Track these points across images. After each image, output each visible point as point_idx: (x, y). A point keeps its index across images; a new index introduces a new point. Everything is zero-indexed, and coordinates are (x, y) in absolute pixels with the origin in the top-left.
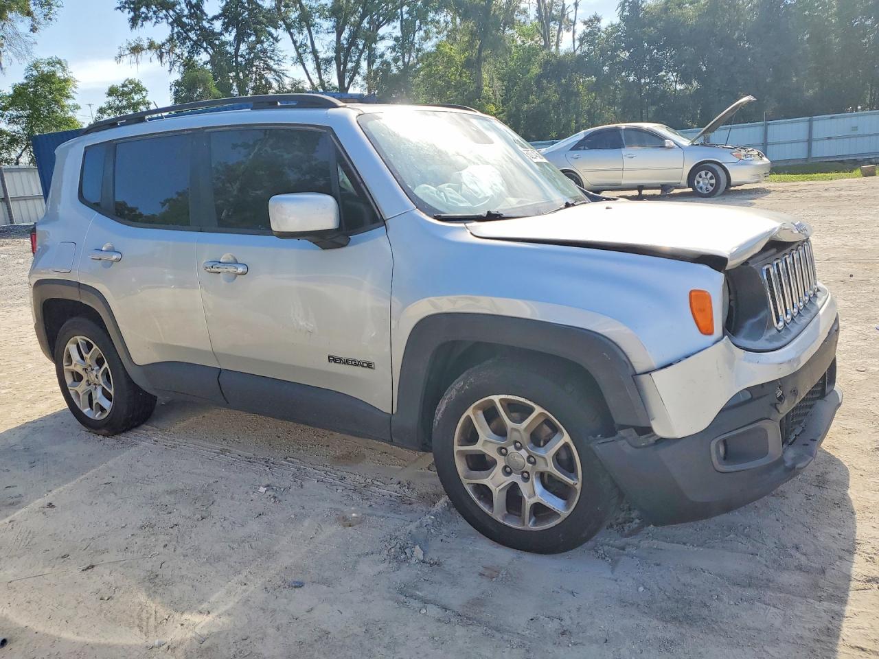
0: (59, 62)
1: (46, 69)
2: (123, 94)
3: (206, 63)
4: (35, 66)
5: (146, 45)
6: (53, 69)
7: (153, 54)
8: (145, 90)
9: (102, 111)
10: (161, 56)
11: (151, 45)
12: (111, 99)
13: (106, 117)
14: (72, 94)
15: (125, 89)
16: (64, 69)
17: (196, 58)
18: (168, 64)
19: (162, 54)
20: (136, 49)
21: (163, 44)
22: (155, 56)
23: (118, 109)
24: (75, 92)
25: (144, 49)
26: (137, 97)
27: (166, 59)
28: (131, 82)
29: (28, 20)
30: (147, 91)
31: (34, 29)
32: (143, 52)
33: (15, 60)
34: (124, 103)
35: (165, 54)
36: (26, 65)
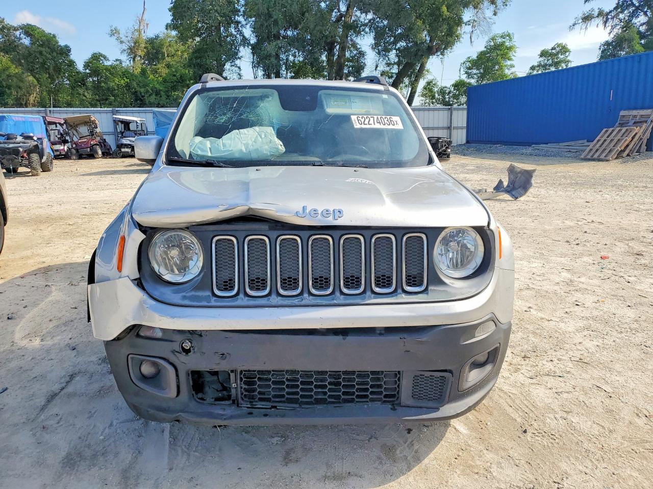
0: (509, 35)
1: (499, 40)
2: (551, 55)
3: (642, 25)
4: (493, 39)
5: (596, 14)
6: (504, 40)
7: (600, 21)
8: (569, 51)
9: (533, 68)
10: (605, 23)
11: (600, 14)
12: (542, 59)
13: (535, 72)
14: (513, 57)
15: (553, 51)
16: (510, 40)
17: (634, 21)
18: (610, 28)
19: (607, 19)
20: (587, 18)
21: (611, 12)
22: (602, 22)
23: (545, 66)
24: (515, 56)
25: (593, 18)
26: (561, 57)
27: (610, 23)
28: (559, 45)
29: (492, 7)
30: (570, 52)
31: (495, 14)
32: (593, 20)
33: (480, 36)
34: (550, 62)
35: (610, 20)
36: (487, 38)
